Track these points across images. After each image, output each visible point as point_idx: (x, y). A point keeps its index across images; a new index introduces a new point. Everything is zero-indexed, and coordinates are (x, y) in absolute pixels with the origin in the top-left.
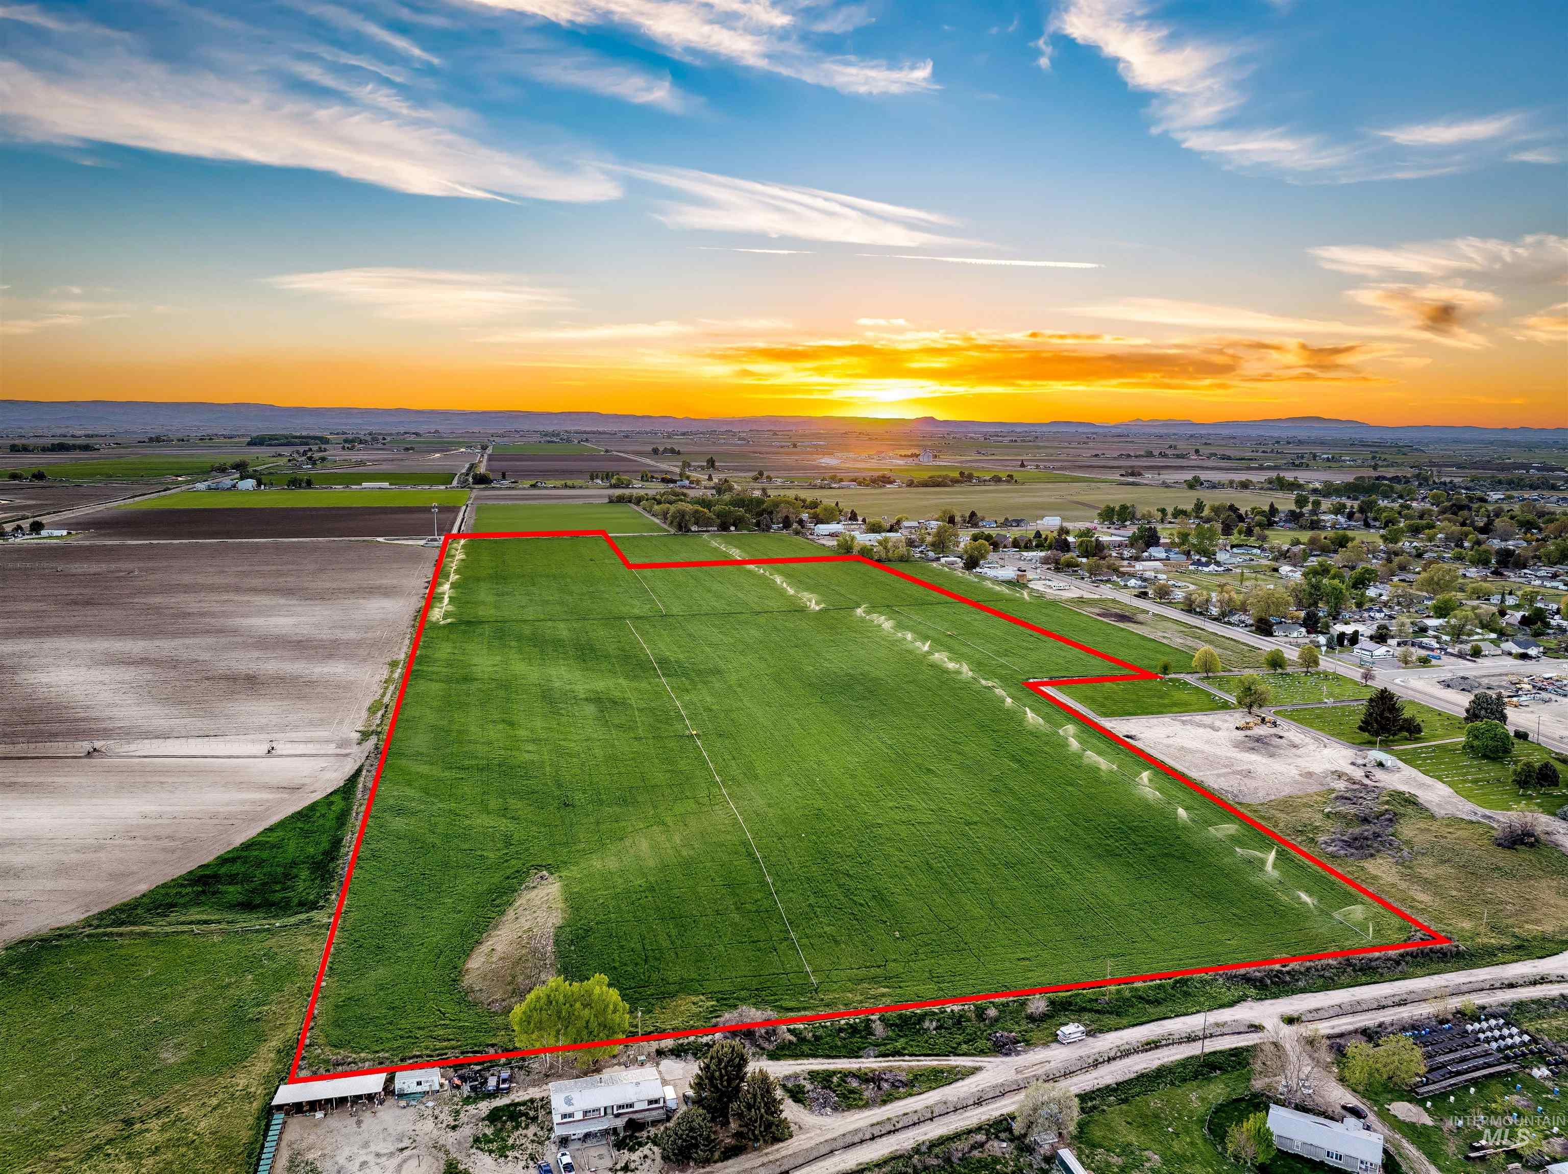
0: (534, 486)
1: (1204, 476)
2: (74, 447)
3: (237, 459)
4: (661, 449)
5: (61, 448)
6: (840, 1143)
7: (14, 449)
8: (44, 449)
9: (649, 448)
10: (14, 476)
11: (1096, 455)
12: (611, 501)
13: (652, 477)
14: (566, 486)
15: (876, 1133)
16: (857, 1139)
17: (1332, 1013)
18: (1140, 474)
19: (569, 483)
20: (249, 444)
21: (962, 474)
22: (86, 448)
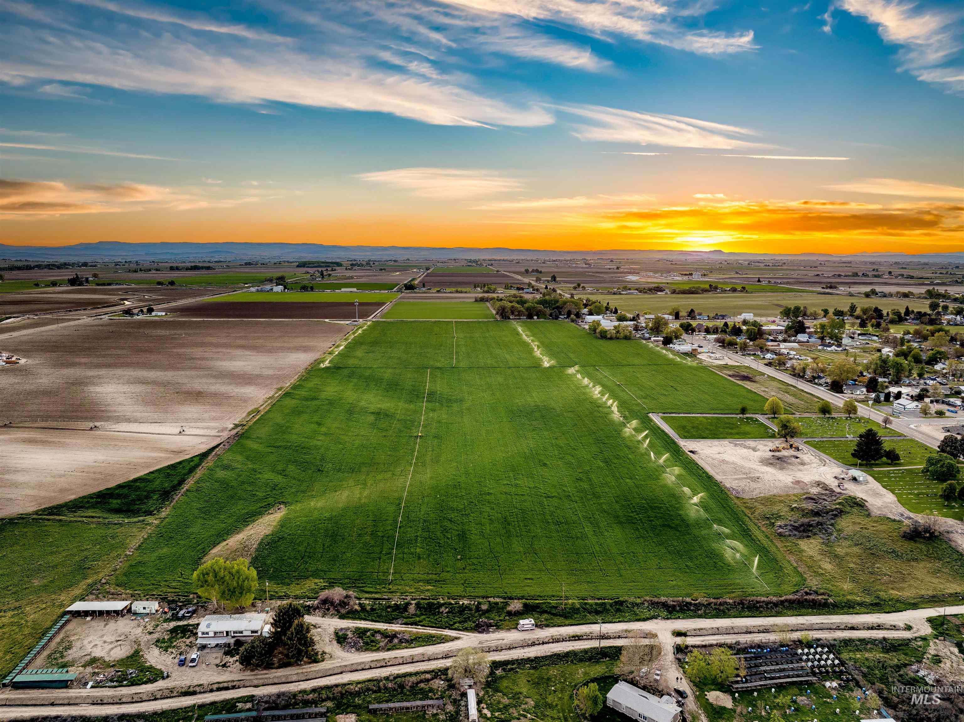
0: (438, 291)
1: (878, 289)
2: (202, 268)
3: (280, 275)
4: (530, 270)
5: (195, 268)
6: (348, 669)
7: (172, 268)
8: (187, 269)
9: (523, 270)
10: (159, 283)
11: (818, 275)
12: (476, 301)
13: (511, 287)
14: (457, 292)
15: (373, 666)
16: (360, 668)
17: (710, 632)
18: (835, 288)
19: (459, 289)
20: (298, 266)
21: (710, 286)
22: (208, 268)
